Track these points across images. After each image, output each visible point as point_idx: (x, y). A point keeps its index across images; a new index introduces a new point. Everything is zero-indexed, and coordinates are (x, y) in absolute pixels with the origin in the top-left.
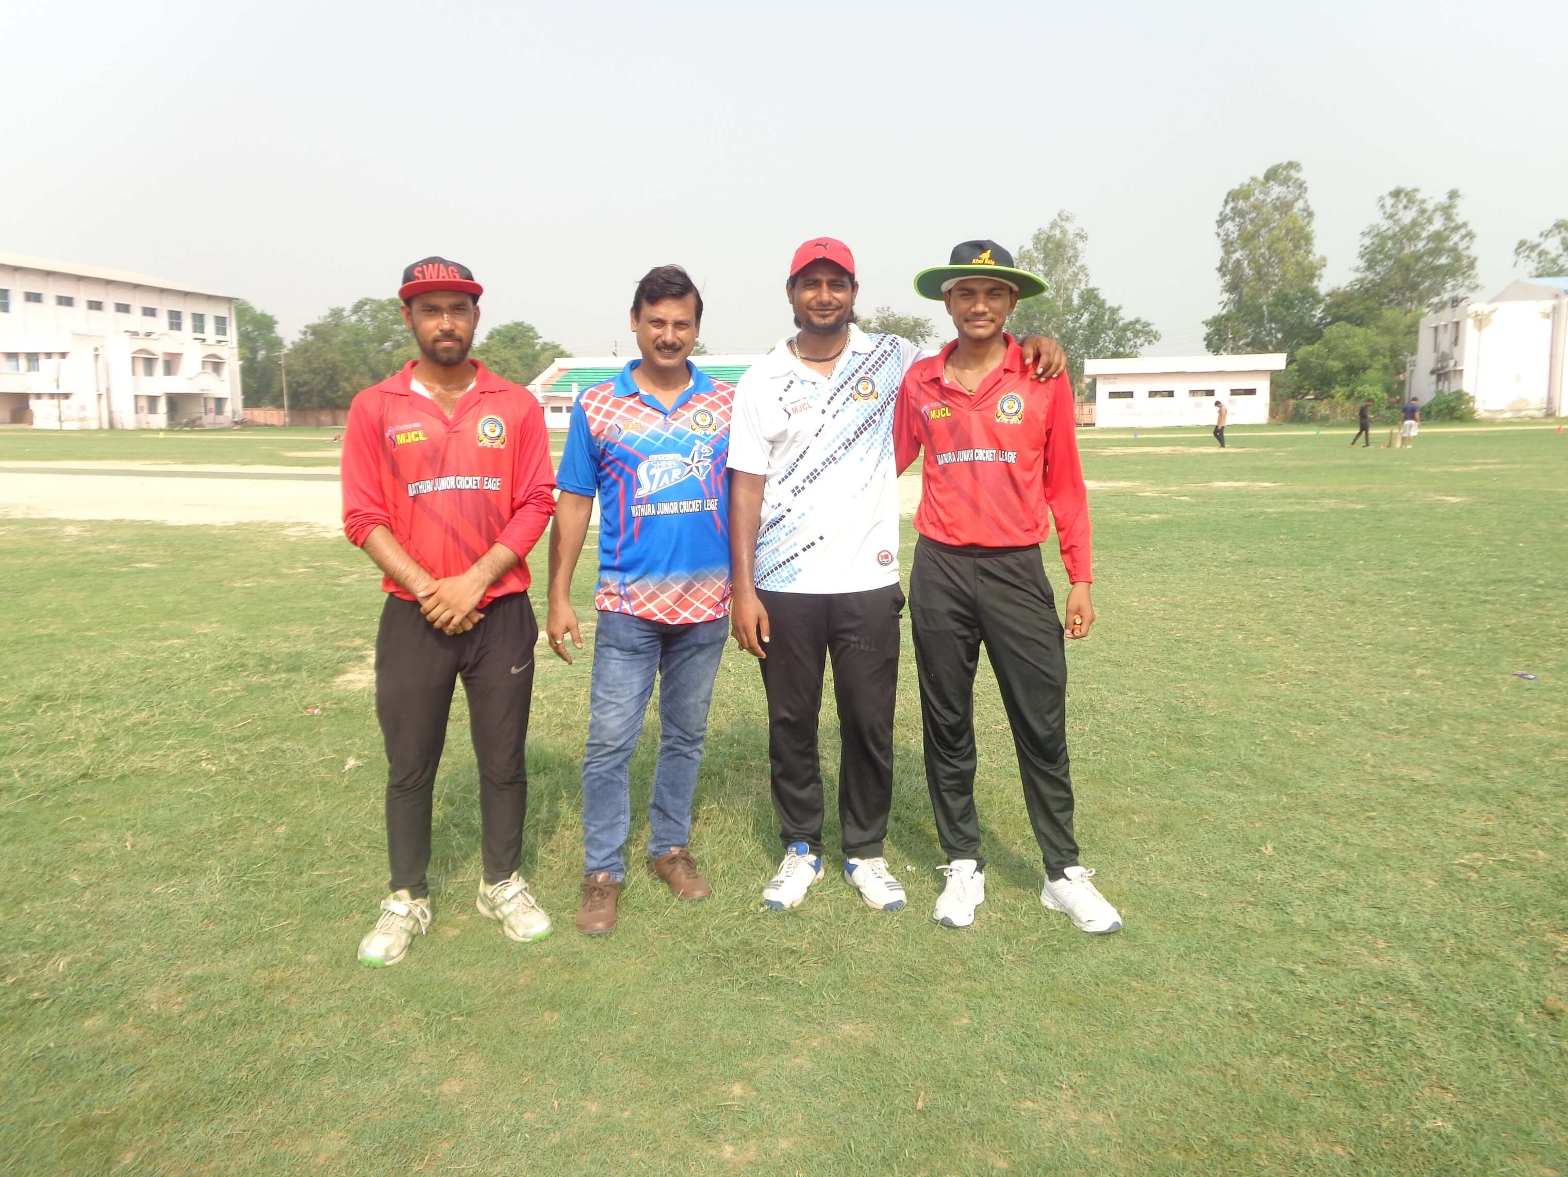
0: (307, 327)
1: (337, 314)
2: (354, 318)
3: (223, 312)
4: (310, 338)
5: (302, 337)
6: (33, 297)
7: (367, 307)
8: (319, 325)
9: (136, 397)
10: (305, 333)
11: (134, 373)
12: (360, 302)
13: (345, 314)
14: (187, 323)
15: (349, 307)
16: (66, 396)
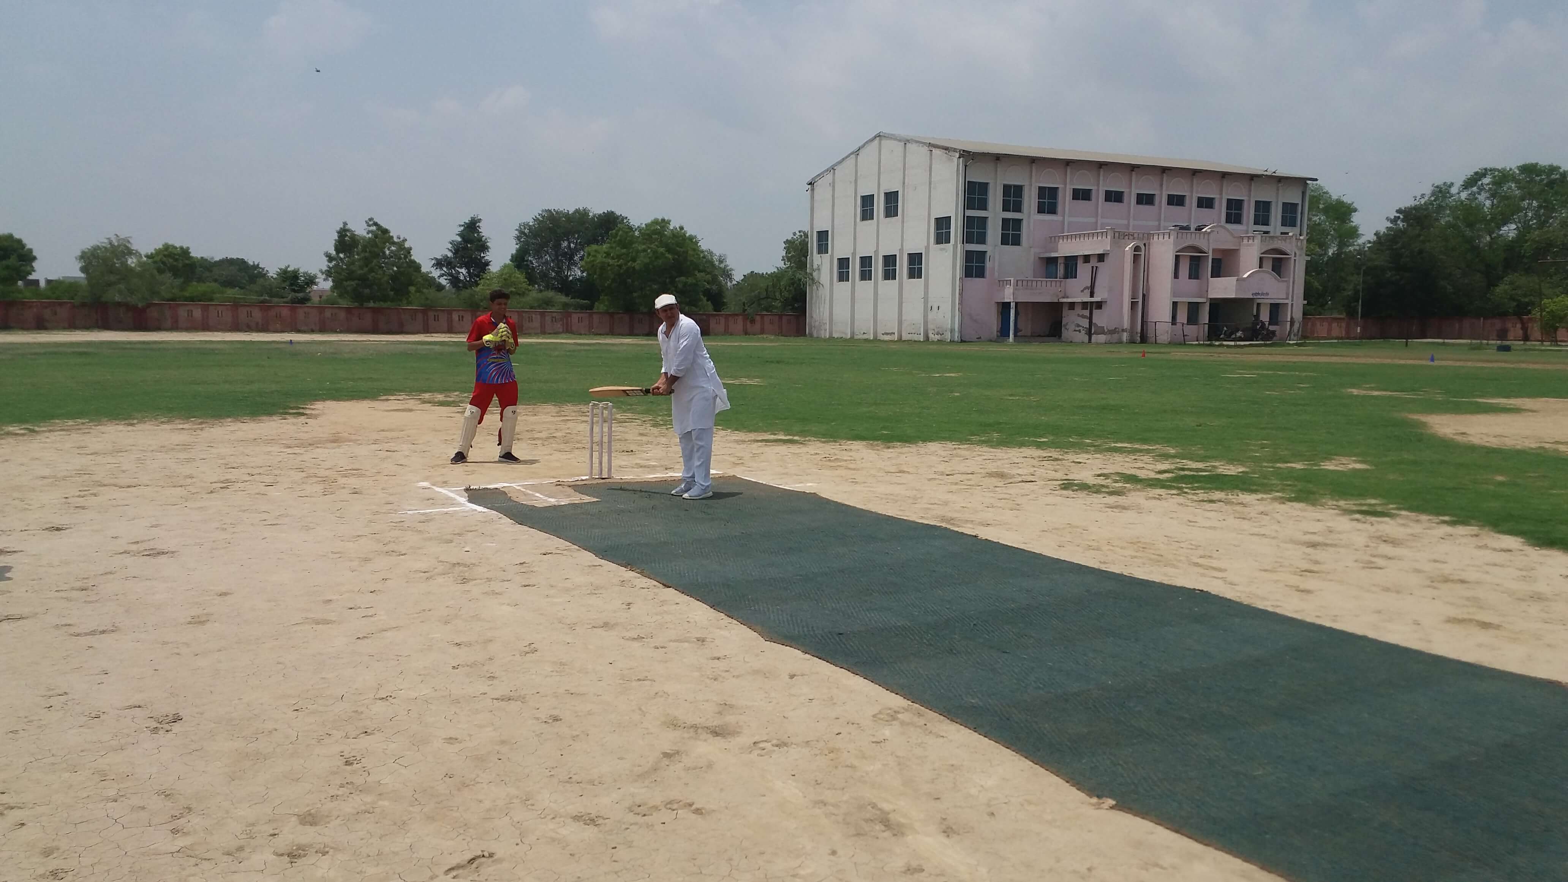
0: (1399, 211)
1: (1441, 192)
2: (1464, 195)
3: (1293, 197)
4: (1401, 224)
5: (1390, 225)
6: (1081, 195)
7: (1486, 180)
8: (1415, 208)
9: (1175, 304)
10: (1394, 220)
11: (1176, 276)
12: (1476, 173)
13: (1454, 190)
14: (1249, 213)
15: (1459, 182)
16: (1099, 305)
